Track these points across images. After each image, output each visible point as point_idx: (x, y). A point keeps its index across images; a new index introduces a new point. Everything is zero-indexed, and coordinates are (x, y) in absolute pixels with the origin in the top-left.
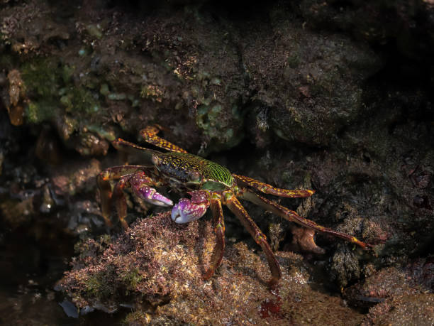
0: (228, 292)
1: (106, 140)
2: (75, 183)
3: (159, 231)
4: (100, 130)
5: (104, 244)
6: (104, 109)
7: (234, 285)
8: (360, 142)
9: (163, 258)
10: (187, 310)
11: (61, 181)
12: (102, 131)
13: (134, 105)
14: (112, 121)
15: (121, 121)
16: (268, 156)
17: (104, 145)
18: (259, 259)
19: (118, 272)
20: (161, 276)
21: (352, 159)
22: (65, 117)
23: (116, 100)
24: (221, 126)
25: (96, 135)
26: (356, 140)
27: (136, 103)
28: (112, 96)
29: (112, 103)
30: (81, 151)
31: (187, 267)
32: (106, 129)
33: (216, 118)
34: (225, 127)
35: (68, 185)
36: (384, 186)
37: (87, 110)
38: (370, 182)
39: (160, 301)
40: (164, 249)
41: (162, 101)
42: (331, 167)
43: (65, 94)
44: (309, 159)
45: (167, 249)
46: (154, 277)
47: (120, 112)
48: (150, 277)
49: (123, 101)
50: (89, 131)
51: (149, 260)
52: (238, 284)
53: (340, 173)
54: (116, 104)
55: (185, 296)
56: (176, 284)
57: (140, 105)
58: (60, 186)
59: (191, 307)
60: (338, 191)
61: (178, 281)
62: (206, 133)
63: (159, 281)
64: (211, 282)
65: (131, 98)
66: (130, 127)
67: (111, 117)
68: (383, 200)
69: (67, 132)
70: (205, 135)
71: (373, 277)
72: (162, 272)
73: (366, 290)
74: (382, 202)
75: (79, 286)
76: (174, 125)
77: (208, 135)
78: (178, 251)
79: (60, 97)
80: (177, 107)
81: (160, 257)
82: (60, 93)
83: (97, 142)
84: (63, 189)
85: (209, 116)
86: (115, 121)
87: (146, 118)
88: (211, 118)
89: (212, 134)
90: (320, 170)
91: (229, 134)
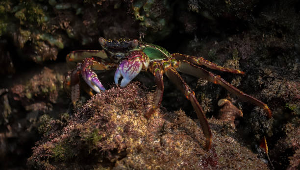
0: (174, 148)
1: (56, 46)
2: (31, 89)
3: (112, 100)
4: (50, 38)
5: (64, 121)
6: (52, 19)
7: (178, 143)
8: (273, 20)
9: (118, 120)
10: (142, 162)
11: (19, 89)
12: (52, 39)
13: (78, 13)
14: (60, 28)
15: (68, 27)
16: (196, 40)
17: (54, 51)
18: (196, 124)
19: (80, 135)
20: (117, 134)
21: (267, 36)
22: (20, 29)
23: (62, 10)
24: (156, 16)
25: (46, 42)
26: (270, 18)
27: (79, 11)
28: (59, 7)
29: (59, 12)
30: (35, 58)
31: (139, 127)
32: (55, 36)
33: (151, 9)
34: (158, 17)
35: (25, 92)
36: (296, 55)
37: (39, 20)
38: (283, 54)
39: (117, 157)
40: (118, 113)
41: (102, 4)
42: (250, 43)
43: (19, 10)
44: (231, 39)
45: (121, 113)
46: (112, 136)
47: (67, 19)
48: (109, 136)
49: (68, 10)
50: (41, 40)
51: (107, 121)
52: (181, 142)
53: (258, 48)
54: (63, 13)
55: (139, 150)
56: (131, 140)
57: (83, 13)
58: (18, 93)
59: (145, 159)
60: (257, 64)
61: (132, 138)
62: (142, 24)
63: (116, 138)
64: (159, 140)
65: (75, 6)
66: (75, 33)
67: (59, 25)
68: (296, 66)
69: (22, 42)
70: (141, 26)
71: (293, 132)
72: (118, 131)
73: (288, 142)
74: (295, 69)
75: (47, 154)
76: (113, 25)
77: (145, 26)
78: (130, 115)
79: (14, 13)
80: (116, 7)
81: (115, 119)
82: (14, 10)
83: (47, 49)
84: (20, 96)
85: (144, 8)
86: (63, 28)
87: (89, 23)
88: (146, 9)
89: (148, 24)
90: (241, 46)
91: (162, 23)
